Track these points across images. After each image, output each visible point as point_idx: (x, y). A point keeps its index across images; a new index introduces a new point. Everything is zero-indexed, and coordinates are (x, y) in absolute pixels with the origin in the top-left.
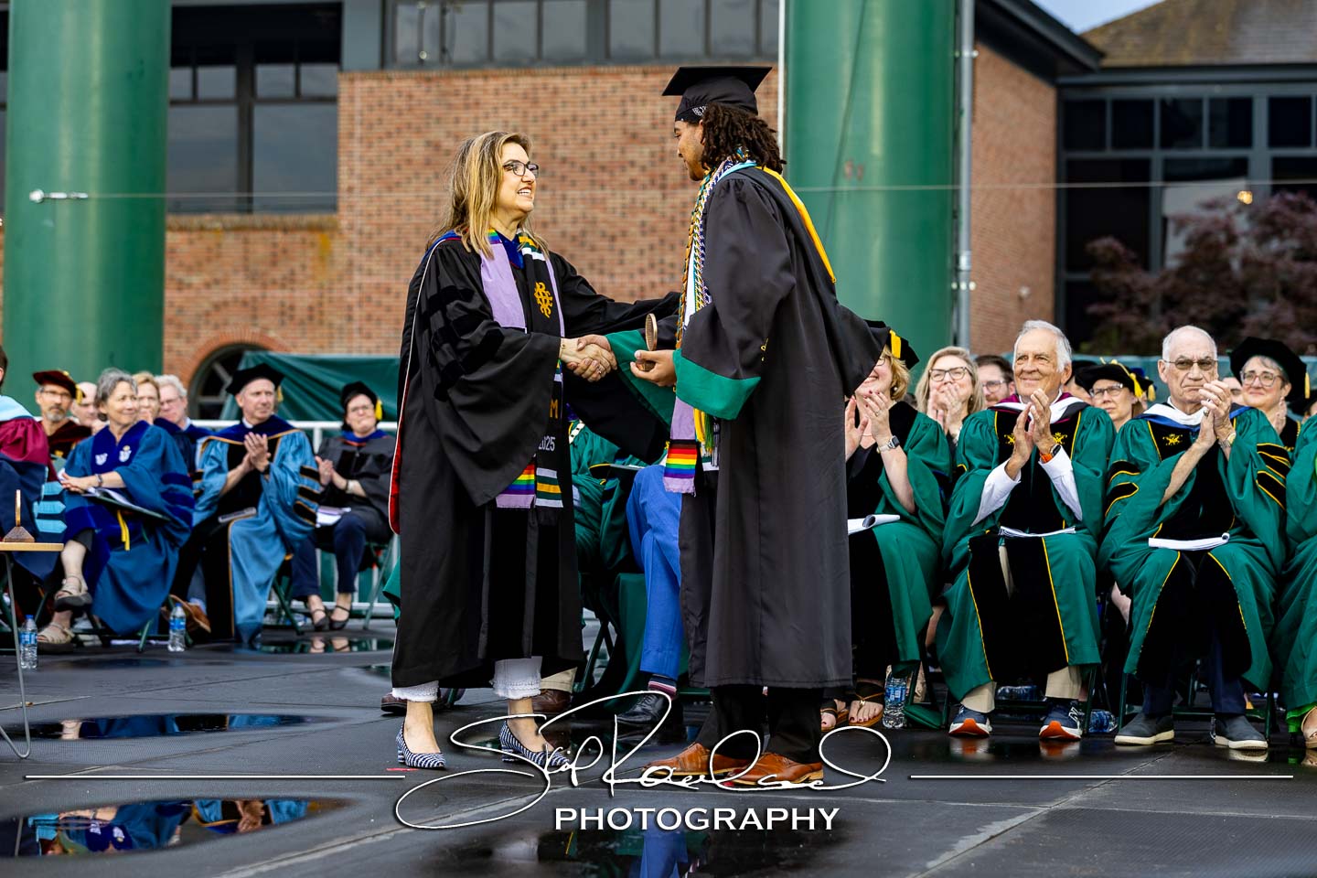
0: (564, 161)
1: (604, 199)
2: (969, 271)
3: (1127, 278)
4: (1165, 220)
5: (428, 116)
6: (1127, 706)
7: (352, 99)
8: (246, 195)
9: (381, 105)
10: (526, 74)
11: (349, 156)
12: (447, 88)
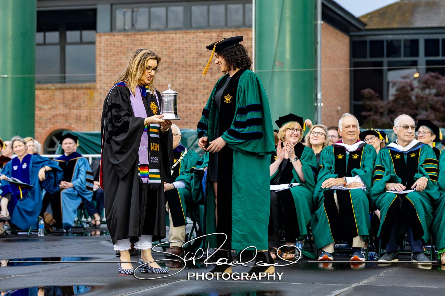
0: (176, 63)
1: (190, 77)
2: (321, 99)
3: (375, 103)
4: (388, 83)
5: (128, 48)
6: (381, 250)
7: (100, 42)
8: (63, 75)
9: (111, 45)
10: (162, 33)
11: (100, 63)
12: (134, 38)
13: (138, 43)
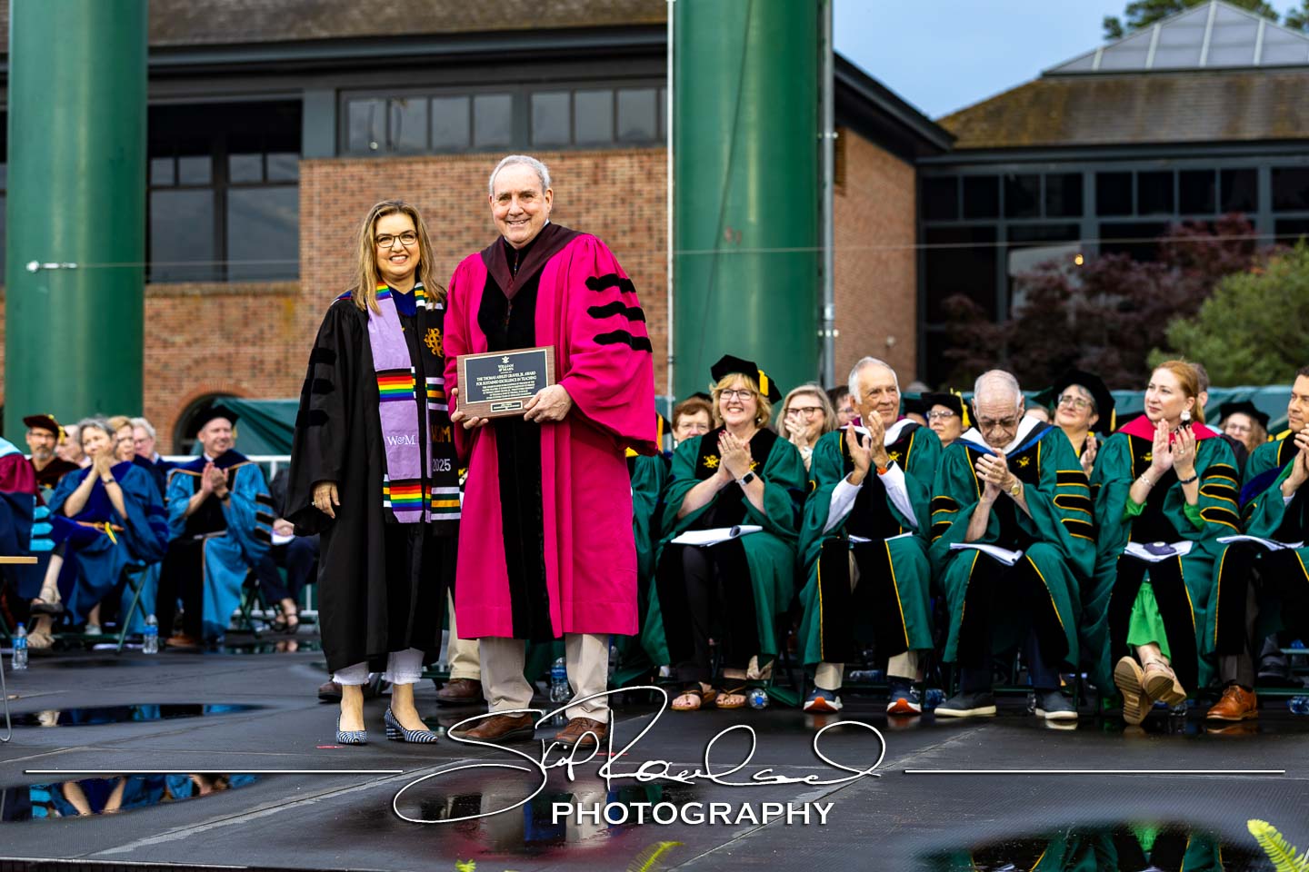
2: (833, 321)
3: (975, 329)
4: (1011, 280)
7: (311, 183)
8: (220, 263)
9: (336, 187)
10: (460, 160)
11: (309, 232)
12: (393, 173)
13: (402, 183)
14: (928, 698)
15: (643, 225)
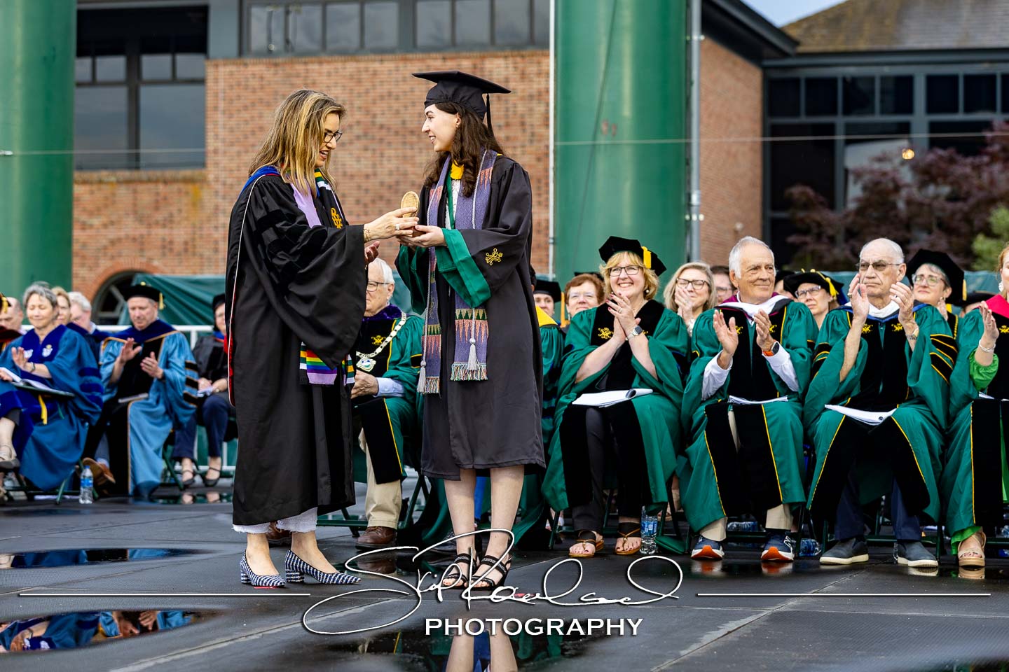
0: (382, 127)
1: (413, 157)
2: (699, 206)
3: (816, 216)
4: (846, 171)
5: (276, 93)
7: (216, 80)
8: (134, 151)
9: (239, 85)
10: (352, 61)
11: (214, 125)
12: (291, 72)
14: (802, 547)
15: (517, 120)
